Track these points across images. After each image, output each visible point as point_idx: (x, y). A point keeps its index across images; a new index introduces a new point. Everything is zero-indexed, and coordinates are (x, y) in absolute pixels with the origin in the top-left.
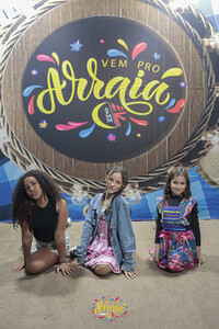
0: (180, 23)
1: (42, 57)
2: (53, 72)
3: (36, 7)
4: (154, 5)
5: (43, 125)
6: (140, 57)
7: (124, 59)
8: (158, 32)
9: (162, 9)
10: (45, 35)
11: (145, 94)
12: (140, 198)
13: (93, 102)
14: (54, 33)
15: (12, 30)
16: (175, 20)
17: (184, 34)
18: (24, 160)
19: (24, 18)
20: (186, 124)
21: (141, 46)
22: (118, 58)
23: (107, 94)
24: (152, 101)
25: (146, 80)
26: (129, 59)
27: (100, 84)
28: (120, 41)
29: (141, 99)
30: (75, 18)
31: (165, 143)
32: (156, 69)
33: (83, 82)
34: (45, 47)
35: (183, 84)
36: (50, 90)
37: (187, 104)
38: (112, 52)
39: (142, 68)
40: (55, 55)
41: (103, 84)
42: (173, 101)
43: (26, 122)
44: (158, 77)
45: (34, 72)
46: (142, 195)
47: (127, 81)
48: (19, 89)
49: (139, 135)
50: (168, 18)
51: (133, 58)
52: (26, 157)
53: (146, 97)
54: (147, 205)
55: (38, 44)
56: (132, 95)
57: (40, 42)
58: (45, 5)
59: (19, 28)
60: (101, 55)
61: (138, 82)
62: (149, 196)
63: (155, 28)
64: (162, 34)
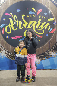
0: (53, 3)
1: (7, 14)
2: (10, 19)
5: (7, 37)
6: (40, 14)
7: (34, 15)
8: (46, 6)
10: (8, 7)
11: (42, 27)
12: (40, 62)
13: (24, 29)
16: (52, 2)
17: (55, 6)
19: (1, 1)
20: (55, 37)
21: (40, 11)
22: (32, 15)
23: (29, 27)
24: (44, 29)
25: (42, 22)
26: (36, 15)
27: (26, 23)
28: (33, 9)
29: (40, 28)
30: (18, 1)
31: (48, 43)
32: (45, 18)
33: (21, 23)
34: (8, 11)
35: (54, 23)
36: (10, 25)
37: (56, 30)
38: (30, 13)
39: (41, 18)
40: (11, 14)
41: (27, 23)
42: (51, 29)
43: (1, 36)
44: (46, 21)
45: (4, 19)
46: (40, 61)
47: (35, 22)
49: (40, 41)
51: (38, 14)
52: (1, 48)
53: (42, 28)
54: (42, 64)
55: (5, 10)
56: (37, 27)
61: (39, 23)
62: (43, 61)
63: (45, 4)
64: (47, 6)
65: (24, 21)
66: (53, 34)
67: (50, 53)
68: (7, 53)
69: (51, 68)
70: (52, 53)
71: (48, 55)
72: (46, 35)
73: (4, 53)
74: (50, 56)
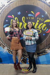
3: (8, 2)
4: (42, 1)
6: (38, 16)
7: (33, 17)
9: (44, 3)
10: (10, 10)
11: (39, 27)
12: (37, 57)
14: (13, 10)
15: (1, 9)
16: (48, 6)
18: (3, 46)
19: (5, 5)
22: (31, 17)
24: (41, 29)
25: (39, 23)
28: (32, 12)
29: (38, 28)
30: (19, 5)
31: (45, 41)
32: (42, 20)
38: (29, 15)
39: (38, 20)
40: (13, 16)
42: (47, 29)
43: (4, 35)
44: (43, 22)
45: (7, 21)
48: (2, 25)
50: (46, 5)
52: (4, 45)
57: (9, 12)
58: (11, 2)
59: (3, 8)
60: (26, 16)
61: (37, 24)
63: (42, 8)
64: (44, 10)
65: (24, 22)
66: (49, 33)
67: (46, 50)
68: (9, 49)
69: (47, 63)
70: (48, 50)
71: (45, 52)
72: (43, 34)
73: (6, 49)
74: (46, 52)
